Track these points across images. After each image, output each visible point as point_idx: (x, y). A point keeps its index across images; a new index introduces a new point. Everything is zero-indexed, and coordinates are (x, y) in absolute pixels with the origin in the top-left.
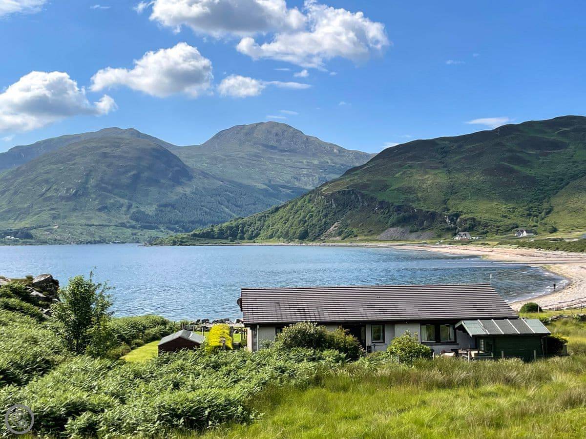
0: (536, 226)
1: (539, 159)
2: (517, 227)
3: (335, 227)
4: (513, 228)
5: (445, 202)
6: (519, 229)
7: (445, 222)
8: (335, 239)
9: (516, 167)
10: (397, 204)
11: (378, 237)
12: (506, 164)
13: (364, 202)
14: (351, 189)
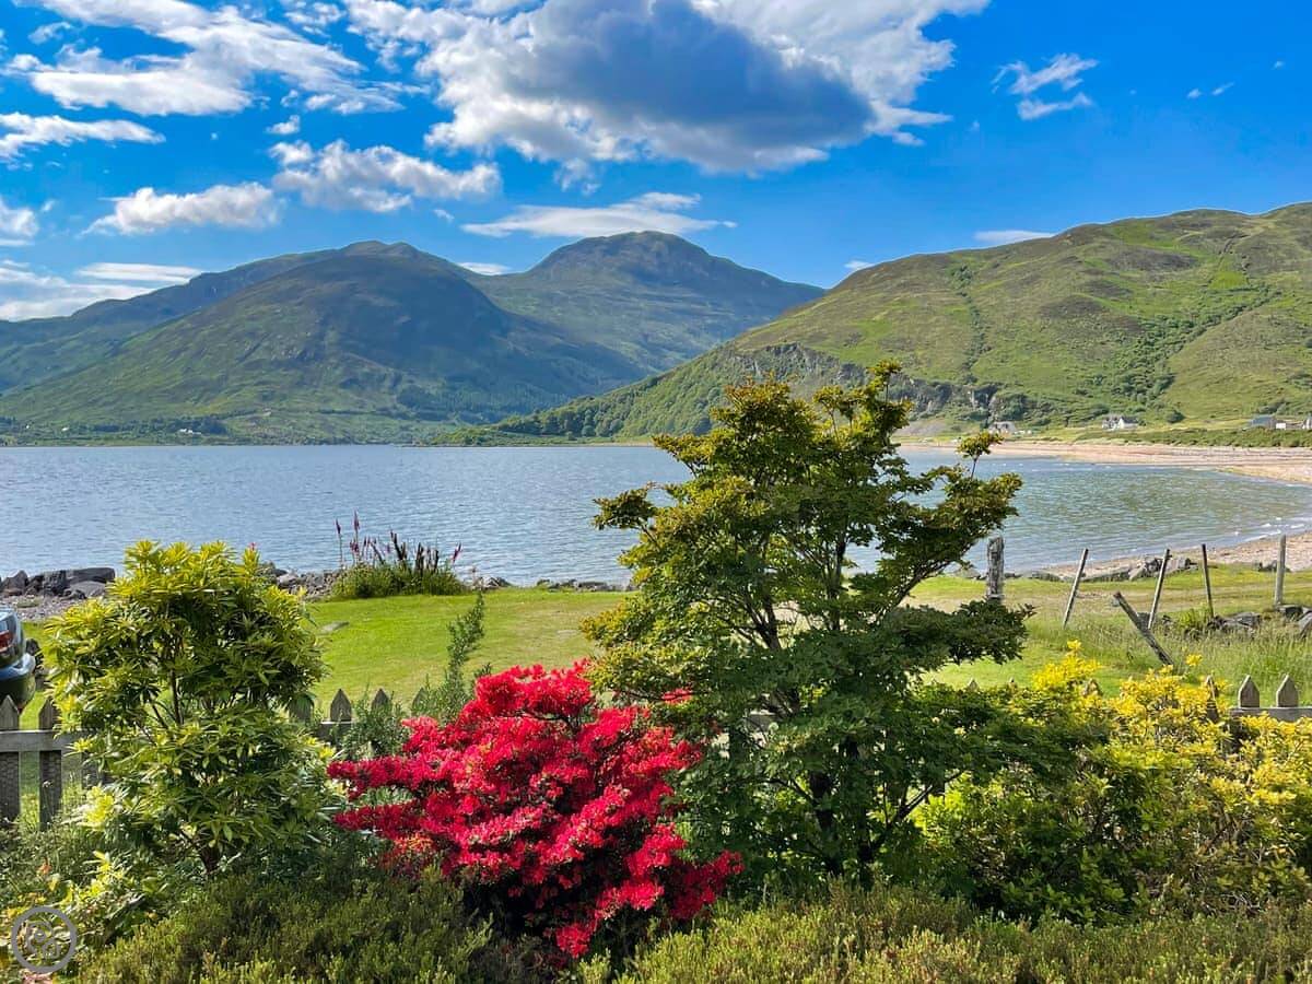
0: (1141, 410)
1: (1147, 287)
5: (967, 366)
6: (1111, 415)
7: (967, 402)
9: (1104, 302)
12: (1084, 295)
13: (814, 366)
14: (791, 343)
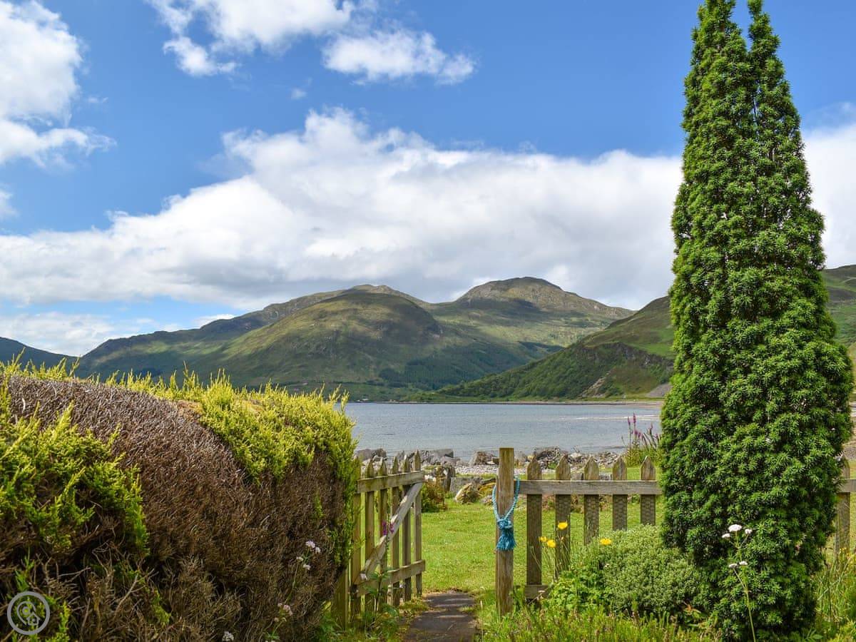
3: (599, 384)
8: (598, 397)
11: (648, 395)
13: (631, 356)
14: (617, 342)
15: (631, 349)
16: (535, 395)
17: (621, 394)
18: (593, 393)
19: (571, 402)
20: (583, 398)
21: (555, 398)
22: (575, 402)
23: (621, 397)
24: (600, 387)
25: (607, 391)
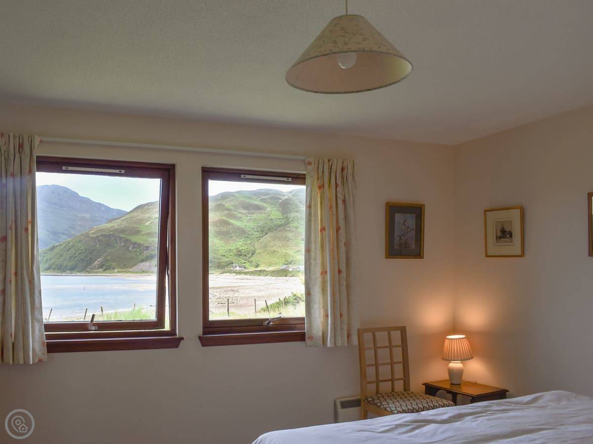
0: (245, 263)
1: (248, 216)
2: (232, 263)
3: (98, 262)
4: (230, 264)
6: (234, 265)
8: (97, 270)
9: (232, 221)
10: (146, 245)
11: (131, 270)
12: (225, 218)
13: (121, 243)
14: (111, 233)
15: (121, 238)
16: (55, 269)
17: (114, 269)
18: (94, 268)
19: (79, 274)
20: (87, 271)
21: (68, 271)
22: (82, 274)
23: (113, 271)
24: (100, 264)
25: (104, 267)
